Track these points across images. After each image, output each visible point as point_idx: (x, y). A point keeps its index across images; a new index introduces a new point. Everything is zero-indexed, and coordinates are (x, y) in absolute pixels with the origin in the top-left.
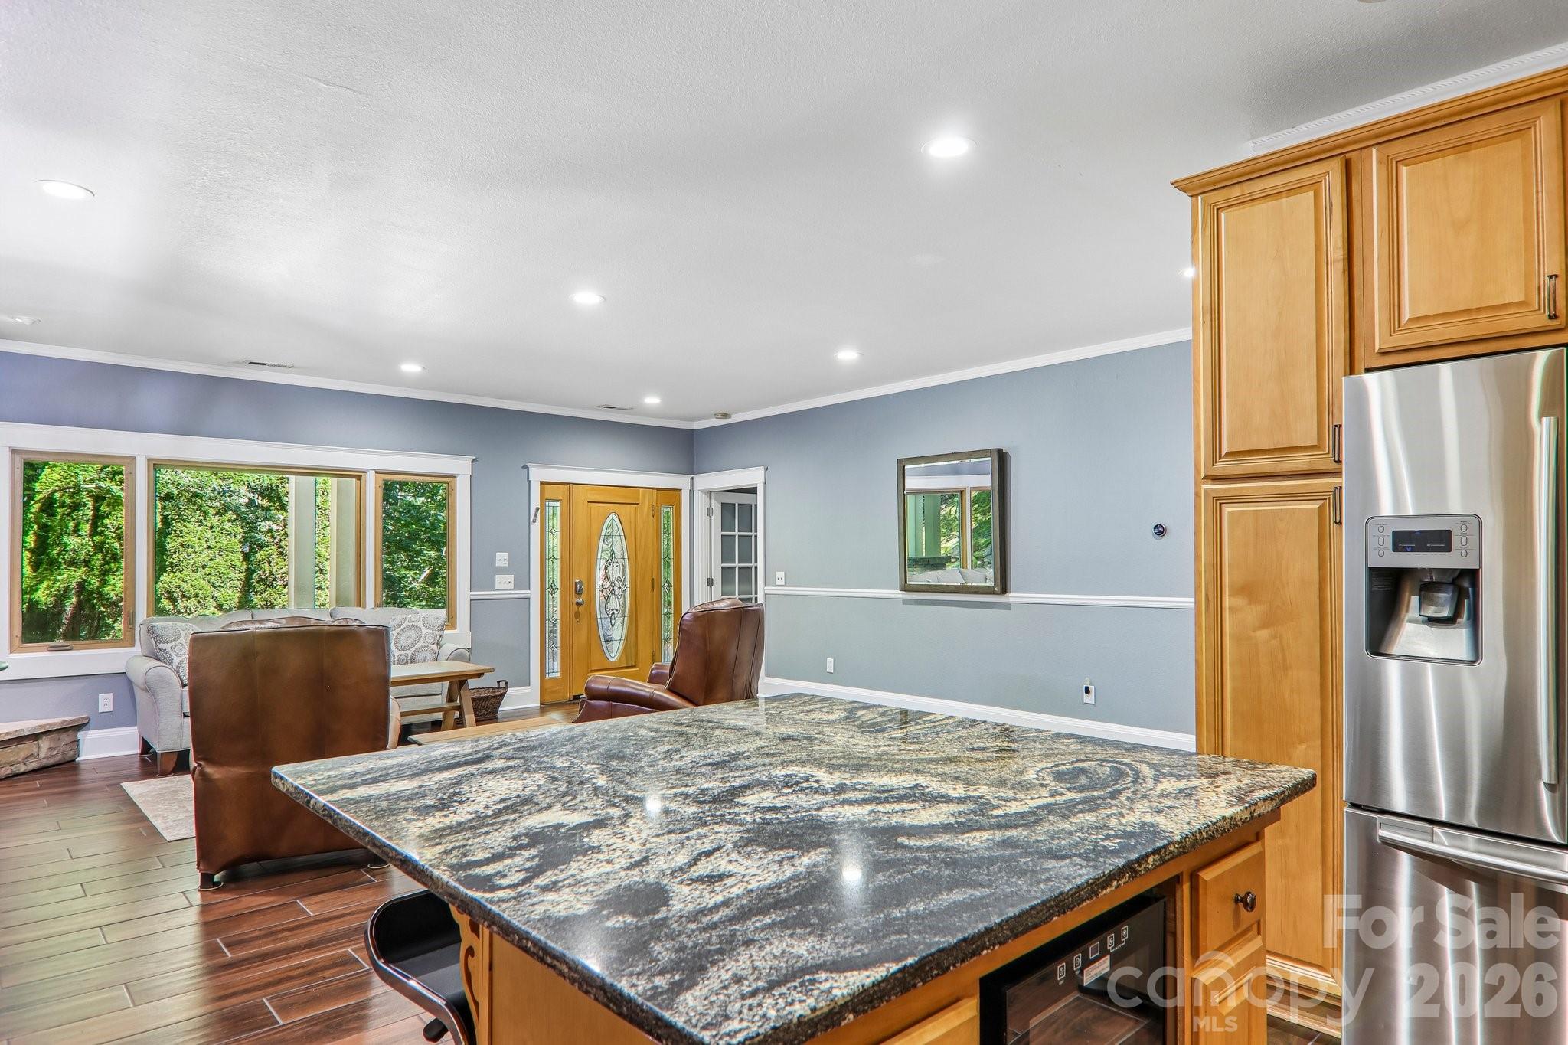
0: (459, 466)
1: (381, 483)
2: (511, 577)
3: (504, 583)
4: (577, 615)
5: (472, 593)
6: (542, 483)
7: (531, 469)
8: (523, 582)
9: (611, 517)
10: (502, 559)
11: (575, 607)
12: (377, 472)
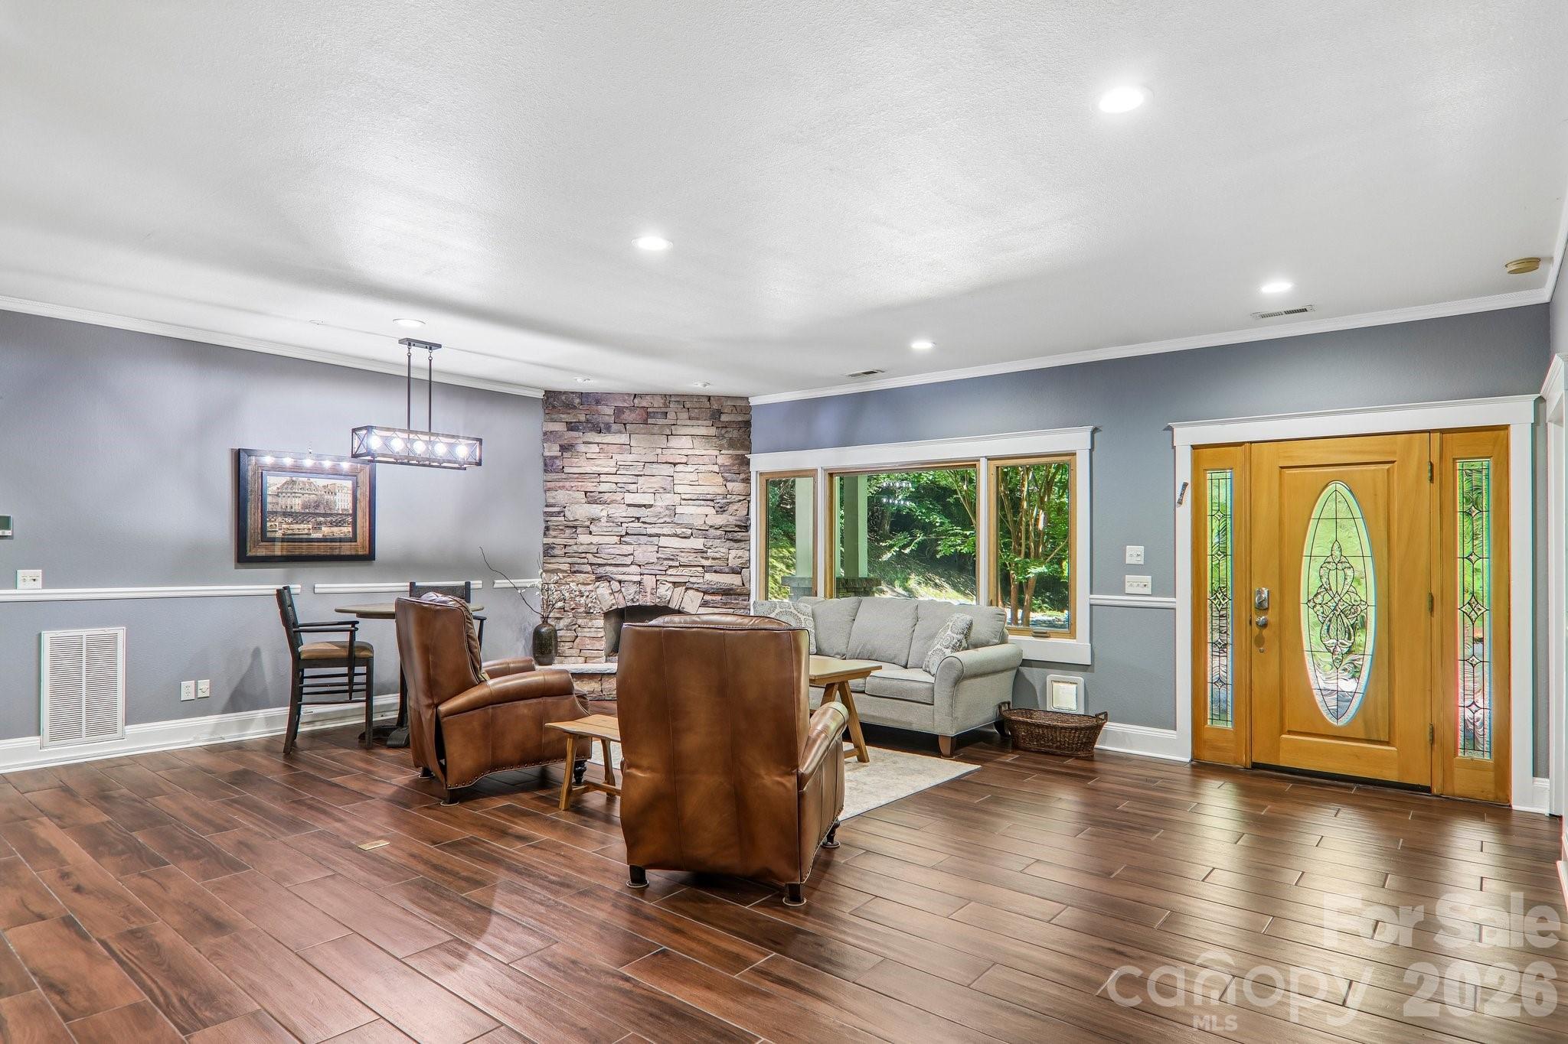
0: (1075, 440)
1: (993, 471)
2: (1148, 579)
3: (1138, 588)
4: (1260, 641)
5: (1092, 596)
6: (1194, 447)
7: (1176, 430)
8: (1165, 585)
9: (1331, 487)
10: (1134, 554)
11: (1256, 630)
12: (989, 459)
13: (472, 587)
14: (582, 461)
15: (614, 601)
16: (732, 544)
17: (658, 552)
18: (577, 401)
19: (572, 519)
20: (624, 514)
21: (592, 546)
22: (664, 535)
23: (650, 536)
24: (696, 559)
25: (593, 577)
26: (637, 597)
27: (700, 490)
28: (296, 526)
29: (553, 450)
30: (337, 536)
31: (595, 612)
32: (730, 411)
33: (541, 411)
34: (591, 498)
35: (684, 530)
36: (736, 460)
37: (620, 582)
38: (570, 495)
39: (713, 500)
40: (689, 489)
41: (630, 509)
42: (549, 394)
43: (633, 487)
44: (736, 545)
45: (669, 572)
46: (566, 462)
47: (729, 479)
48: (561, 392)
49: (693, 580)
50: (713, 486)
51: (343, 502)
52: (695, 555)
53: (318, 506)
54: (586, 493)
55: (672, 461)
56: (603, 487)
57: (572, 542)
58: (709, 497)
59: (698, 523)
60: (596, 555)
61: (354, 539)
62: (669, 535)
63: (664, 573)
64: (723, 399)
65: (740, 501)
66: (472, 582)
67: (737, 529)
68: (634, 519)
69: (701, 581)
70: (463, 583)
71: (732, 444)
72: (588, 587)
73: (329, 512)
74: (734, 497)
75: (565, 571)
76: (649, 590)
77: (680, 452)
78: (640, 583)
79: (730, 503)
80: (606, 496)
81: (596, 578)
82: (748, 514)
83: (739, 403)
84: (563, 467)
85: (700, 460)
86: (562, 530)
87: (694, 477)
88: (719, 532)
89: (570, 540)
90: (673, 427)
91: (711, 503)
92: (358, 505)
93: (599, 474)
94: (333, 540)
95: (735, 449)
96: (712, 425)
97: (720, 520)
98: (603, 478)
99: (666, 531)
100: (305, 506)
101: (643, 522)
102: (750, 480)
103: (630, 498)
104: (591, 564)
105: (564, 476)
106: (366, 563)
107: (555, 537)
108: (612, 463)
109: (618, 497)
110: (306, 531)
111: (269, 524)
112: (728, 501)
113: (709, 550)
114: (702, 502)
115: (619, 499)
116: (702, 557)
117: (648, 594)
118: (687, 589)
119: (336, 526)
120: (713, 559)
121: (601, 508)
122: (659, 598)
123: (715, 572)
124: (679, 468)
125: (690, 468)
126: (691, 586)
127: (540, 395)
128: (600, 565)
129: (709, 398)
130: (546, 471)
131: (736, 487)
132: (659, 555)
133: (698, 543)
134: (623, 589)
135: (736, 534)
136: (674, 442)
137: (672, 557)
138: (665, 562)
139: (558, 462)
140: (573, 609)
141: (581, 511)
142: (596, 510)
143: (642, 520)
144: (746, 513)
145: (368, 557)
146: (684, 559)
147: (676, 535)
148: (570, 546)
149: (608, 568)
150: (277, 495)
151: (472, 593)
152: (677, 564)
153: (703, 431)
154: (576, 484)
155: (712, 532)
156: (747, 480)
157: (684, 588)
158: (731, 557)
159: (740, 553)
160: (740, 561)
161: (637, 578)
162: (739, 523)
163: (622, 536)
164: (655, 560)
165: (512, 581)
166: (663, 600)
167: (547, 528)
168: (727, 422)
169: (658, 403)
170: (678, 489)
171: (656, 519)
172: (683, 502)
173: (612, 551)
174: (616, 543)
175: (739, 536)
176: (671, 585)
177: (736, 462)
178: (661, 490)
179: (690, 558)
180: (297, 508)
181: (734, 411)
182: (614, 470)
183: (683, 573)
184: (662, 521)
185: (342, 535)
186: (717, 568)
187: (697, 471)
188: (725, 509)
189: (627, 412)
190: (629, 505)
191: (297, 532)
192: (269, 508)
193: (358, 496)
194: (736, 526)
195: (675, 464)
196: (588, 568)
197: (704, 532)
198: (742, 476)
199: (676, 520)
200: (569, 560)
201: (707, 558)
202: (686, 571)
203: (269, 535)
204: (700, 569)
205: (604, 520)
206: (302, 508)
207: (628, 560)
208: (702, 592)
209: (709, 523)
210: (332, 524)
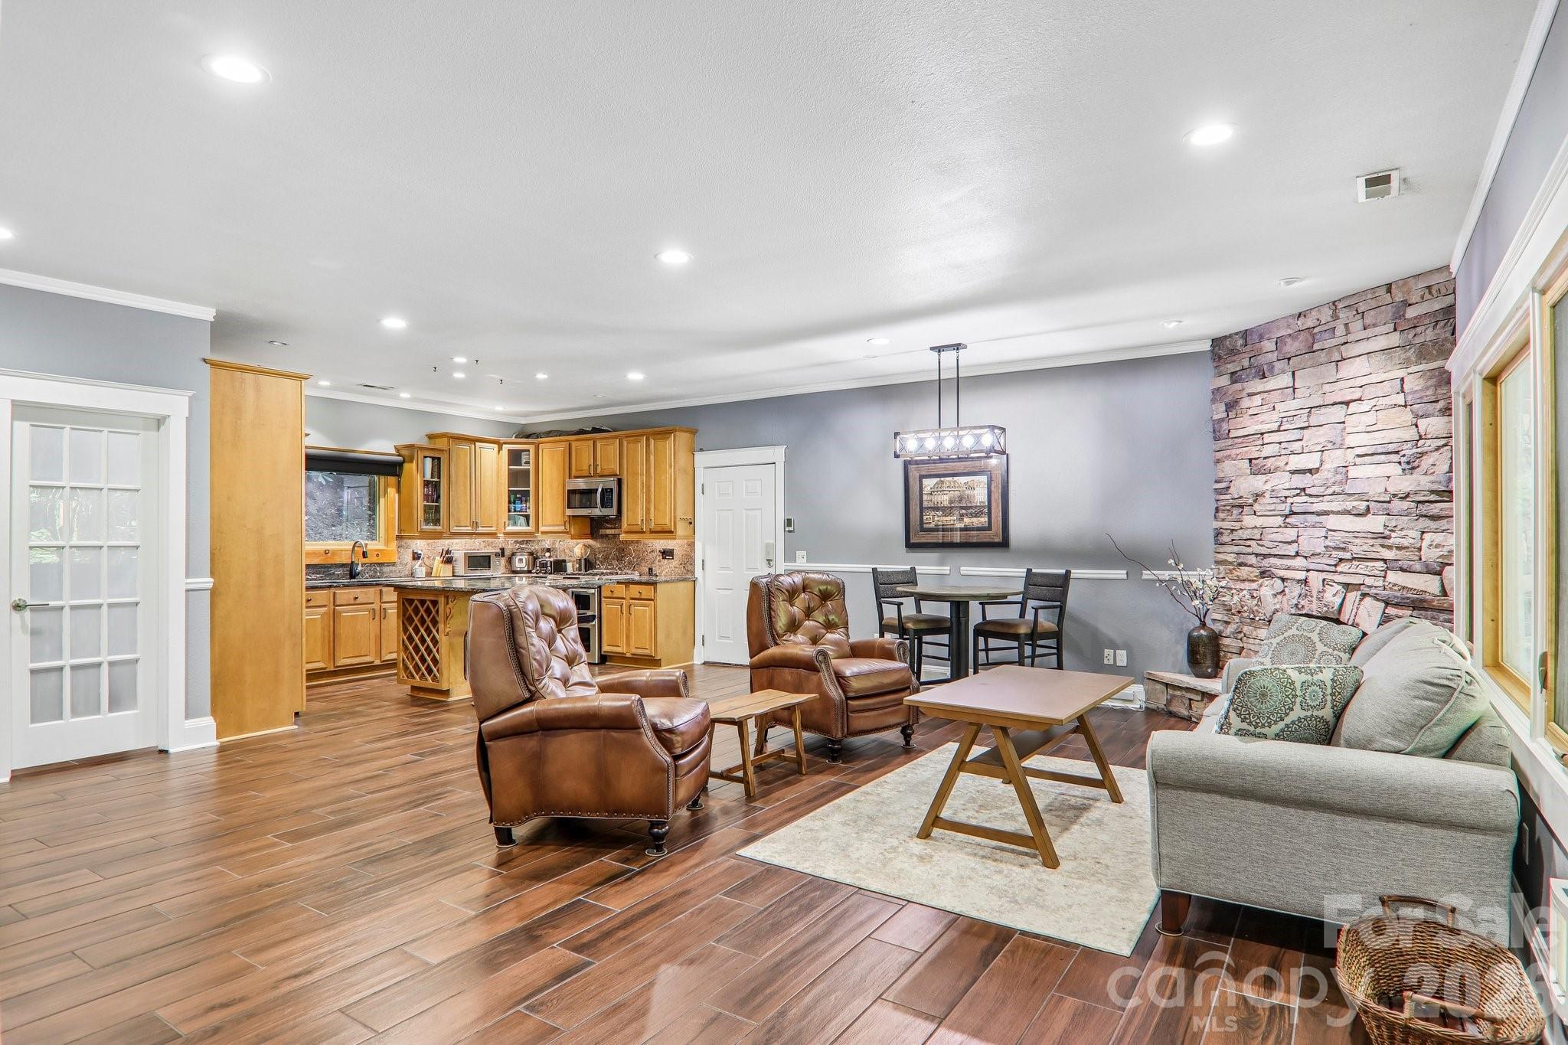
13: (1072, 576)
14: (1245, 420)
15: (1278, 606)
16: (1428, 523)
17: (1326, 537)
18: (1240, 342)
19: (1236, 496)
20: (1287, 486)
21: (1256, 531)
22: (1333, 512)
23: (1319, 514)
24: (1374, 549)
25: (1257, 572)
26: (1302, 603)
27: (1379, 438)
28: (945, 518)
29: (1220, 411)
30: (975, 525)
31: (1257, 619)
32: (1419, 299)
33: (1210, 365)
34: (1257, 468)
35: (1355, 503)
36: (1431, 378)
37: (1283, 580)
38: (1235, 466)
39: (1397, 452)
40: (1364, 439)
41: (1295, 477)
42: (1217, 342)
43: (1296, 446)
44: (1433, 525)
45: (1339, 569)
46: (1232, 424)
47: (1420, 414)
48: (1226, 336)
49: (1369, 581)
50: (1397, 427)
51: (980, 496)
52: (1371, 542)
53: (961, 500)
54: (1250, 460)
55: (1343, 400)
56: (1268, 451)
57: (1237, 525)
58: (1391, 448)
59: (1376, 490)
60: (1259, 542)
61: (989, 528)
62: (1338, 513)
63: (1332, 569)
64: (1412, 281)
65: (1438, 448)
66: (1072, 571)
67: (1433, 497)
68: (1298, 491)
69: (1380, 583)
70: (1063, 571)
71: (1424, 353)
72: (1253, 584)
73: (969, 505)
74: (1428, 442)
75: (1231, 563)
76: (1315, 594)
77: (1351, 383)
78: (1305, 582)
79: (1423, 454)
80: (1269, 463)
81: (1261, 573)
82: (1450, 471)
83: (1434, 280)
84: (1229, 431)
85: (1378, 390)
86: (1229, 510)
87: (1370, 418)
88: (1405, 505)
89: (1236, 524)
90: (1343, 348)
91: (1395, 458)
92: (992, 498)
93: (1262, 434)
94: (973, 529)
95: (1429, 361)
96: (1395, 330)
97: (1406, 484)
98: (1267, 438)
99: (1335, 506)
100: (951, 502)
101: (1311, 496)
102: (1451, 409)
103: (1296, 462)
104: (1257, 555)
105: (1230, 442)
106: (1000, 549)
107: (1223, 520)
108: (1275, 416)
109: (1281, 462)
110: (952, 522)
111: (925, 518)
112: (1419, 450)
113: (1393, 535)
114: (1383, 458)
115: (1282, 464)
116: (1382, 546)
117: (1314, 599)
118: (1364, 595)
119: (976, 517)
120: (1399, 548)
121: (1265, 479)
122: (1326, 606)
123: (1402, 570)
124: (1353, 407)
125: (1365, 406)
126: (1367, 590)
127: (1207, 346)
128: (1265, 556)
129: (1389, 288)
130: (1215, 439)
131: (1433, 425)
132: (1328, 543)
133: (1375, 523)
134: (1287, 590)
135: (1432, 506)
136: (1348, 369)
137: (1342, 545)
138: (1335, 553)
139: (1225, 426)
140: (1239, 612)
141: (1246, 485)
142: (1258, 483)
143: (1308, 491)
144: (1446, 468)
145: (1004, 544)
146: (1358, 548)
147: (1348, 512)
148: (1236, 530)
149: (1273, 560)
150: (931, 494)
151: (1071, 582)
152: (1348, 556)
153: (1382, 343)
154: (1241, 450)
155: (1397, 505)
156: (1447, 411)
157: (1360, 593)
158: (1425, 545)
159: (1439, 538)
160: (1438, 552)
161: (1301, 575)
162: (1435, 487)
163: (1287, 516)
164: (1321, 549)
165: (1155, 572)
166: (1331, 610)
167: (1217, 510)
168: (1416, 318)
169: (1326, 315)
170: (1351, 440)
171: (1322, 489)
172: (1359, 460)
173: (1274, 537)
174: (1280, 527)
175: (1435, 509)
176: (1340, 587)
177: (1430, 383)
178: (1330, 446)
179: (1365, 547)
180: (946, 503)
181: (1427, 296)
182: (1275, 426)
183: (1358, 571)
184: (1330, 491)
185: (980, 525)
186: (1405, 564)
187: (1375, 409)
188: (1415, 464)
189: (1289, 340)
190: (1293, 472)
191: (945, 523)
192: (925, 504)
193: (992, 489)
194: (1432, 492)
195: (1347, 403)
196: (1252, 560)
197: (1385, 505)
198: (1441, 405)
199: (1348, 489)
200: (1236, 549)
201: (1390, 547)
202: (1362, 568)
203: (925, 526)
204: (1380, 564)
205: (1267, 495)
206: (950, 503)
207: (1291, 550)
208: (1383, 601)
209: (1392, 490)
210: (972, 515)
